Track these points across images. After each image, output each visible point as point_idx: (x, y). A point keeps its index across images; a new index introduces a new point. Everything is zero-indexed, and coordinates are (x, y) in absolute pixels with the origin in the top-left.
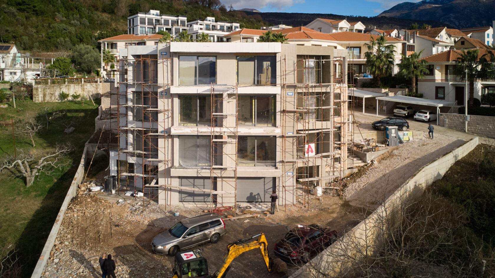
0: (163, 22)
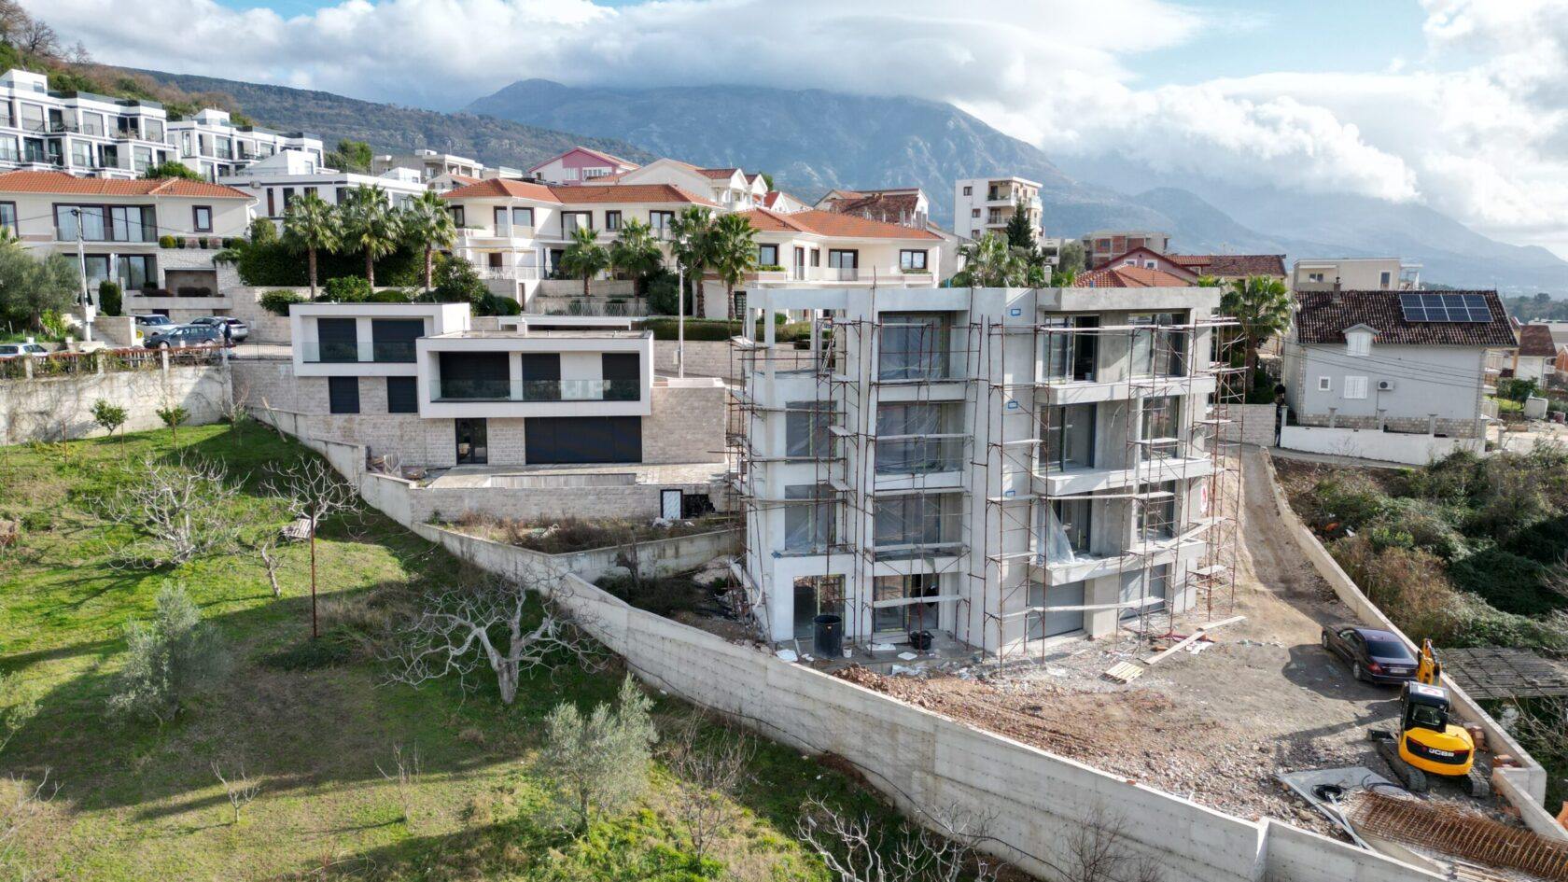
0: (81, 121)
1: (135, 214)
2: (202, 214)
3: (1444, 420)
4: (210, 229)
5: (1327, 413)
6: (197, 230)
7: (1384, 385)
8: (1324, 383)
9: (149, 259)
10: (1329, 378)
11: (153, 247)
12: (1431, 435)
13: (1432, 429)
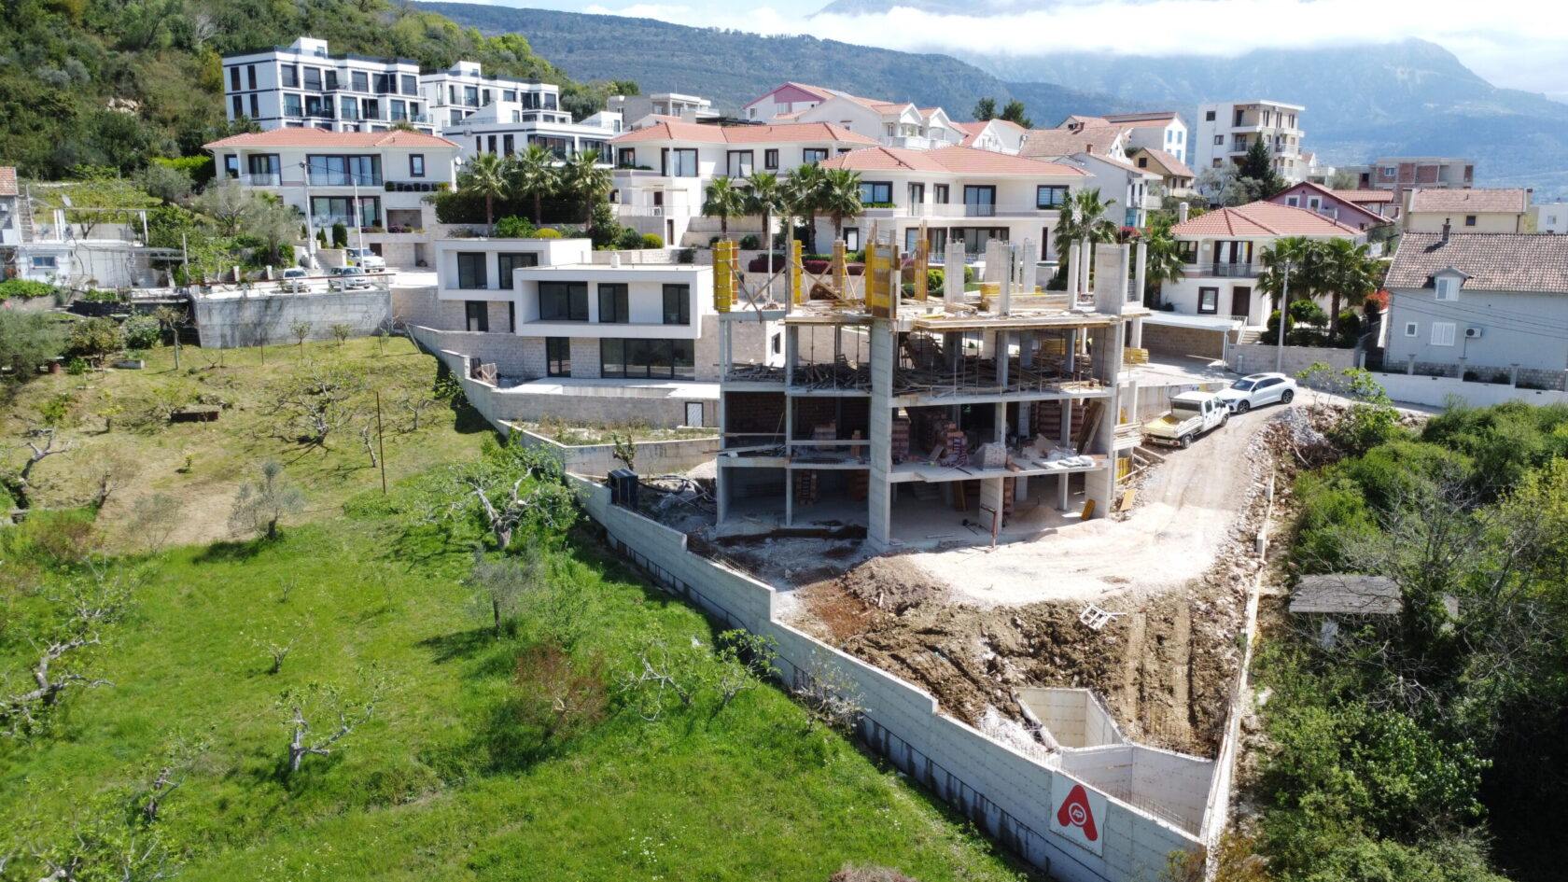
0: (350, 79)
1: (368, 161)
2: (417, 161)
3: (1534, 371)
4: (422, 175)
5: (1408, 359)
6: (413, 174)
7: (1470, 332)
8: (1411, 329)
9: (376, 199)
10: (1416, 324)
11: (378, 190)
12: (1513, 386)
13: (1513, 379)
